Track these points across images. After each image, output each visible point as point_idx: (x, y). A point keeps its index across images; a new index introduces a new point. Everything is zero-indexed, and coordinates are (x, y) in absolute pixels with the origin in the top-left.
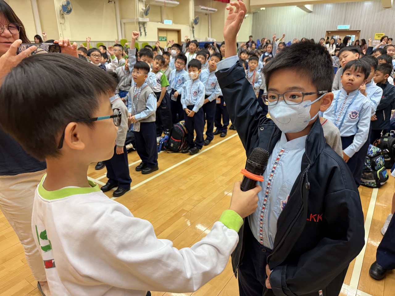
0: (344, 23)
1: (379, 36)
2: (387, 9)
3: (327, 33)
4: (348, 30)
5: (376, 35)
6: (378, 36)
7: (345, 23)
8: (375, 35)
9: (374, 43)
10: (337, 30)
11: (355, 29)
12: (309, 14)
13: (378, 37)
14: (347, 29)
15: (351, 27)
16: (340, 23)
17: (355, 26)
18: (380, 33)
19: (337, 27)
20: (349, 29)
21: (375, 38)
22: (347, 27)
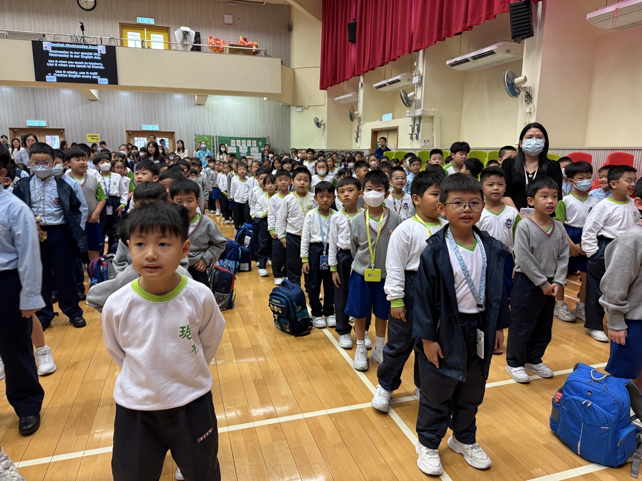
0: (37, 118)
1: (93, 137)
2: (94, 102)
3: (11, 132)
4: (44, 128)
7: (38, 116)
8: (88, 136)
10: (27, 127)
11: (55, 128)
13: (92, 139)
15: (48, 123)
16: (29, 118)
17: (55, 123)
18: (94, 133)
19: (25, 123)
20: (46, 127)
21: (88, 139)
22: (42, 124)
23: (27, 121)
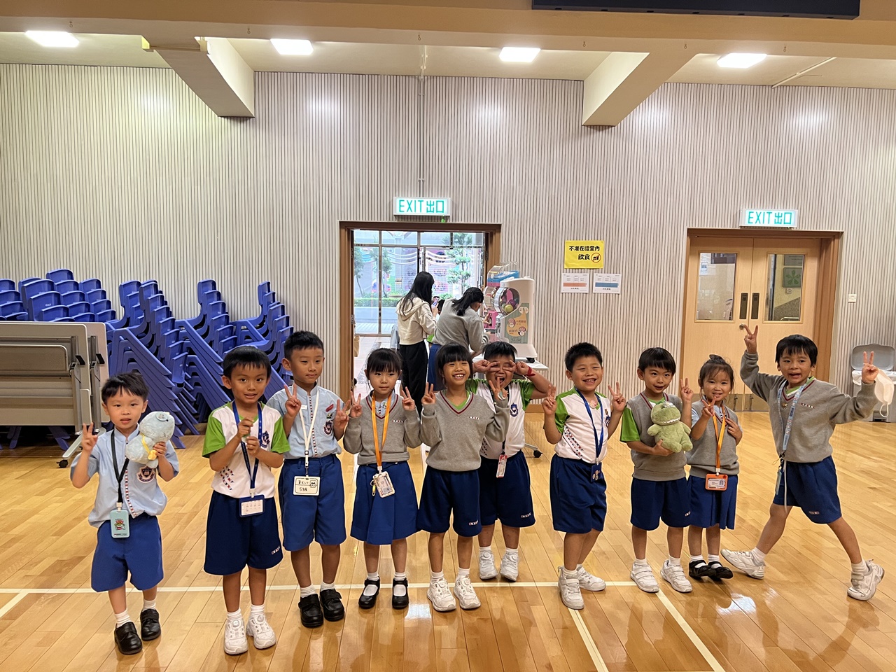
0: (422, 190)
1: (585, 253)
2: (600, 135)
3: (345, 232)
4: (443, 221)
5: (571, 248)
6: (580, 252)
8: (567, 248)
9: (566, 285)
10: (395, 221)
12: (237, 129)
13: (581, 257)
14: (441, 217)
15: (455, 207)
16: (400, 188)
17: (474, 203)
19: (391, 205)
20: (446, 218)
22: (440, 209)
23: (397, 200)
